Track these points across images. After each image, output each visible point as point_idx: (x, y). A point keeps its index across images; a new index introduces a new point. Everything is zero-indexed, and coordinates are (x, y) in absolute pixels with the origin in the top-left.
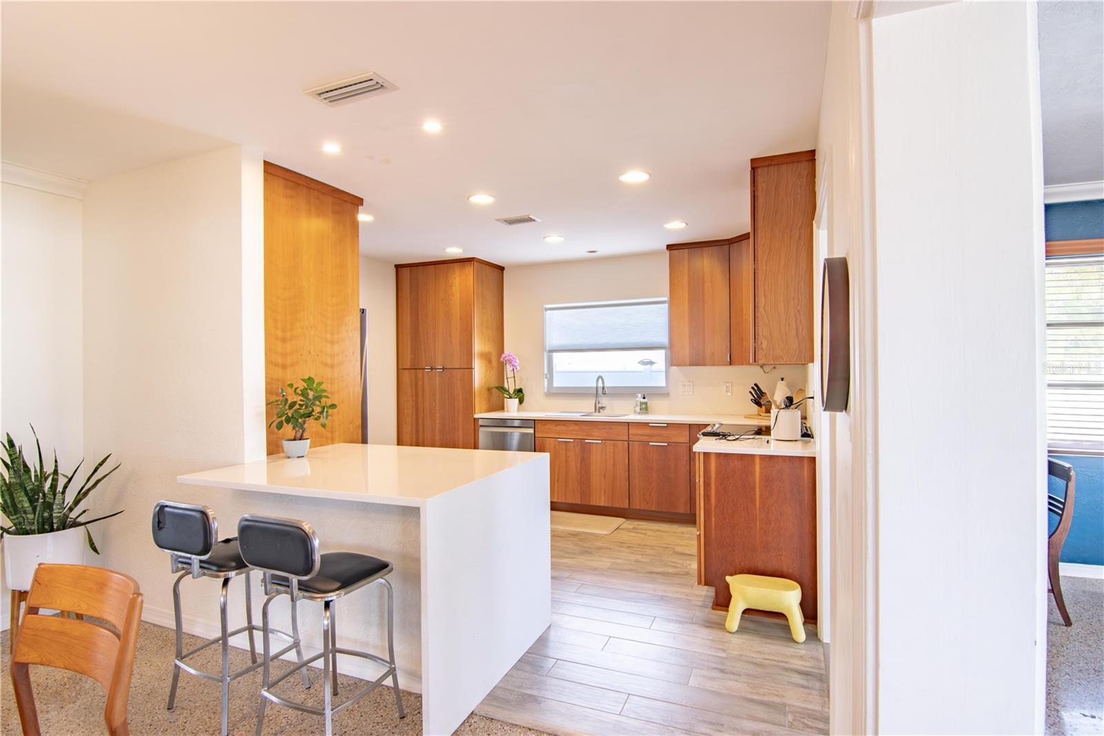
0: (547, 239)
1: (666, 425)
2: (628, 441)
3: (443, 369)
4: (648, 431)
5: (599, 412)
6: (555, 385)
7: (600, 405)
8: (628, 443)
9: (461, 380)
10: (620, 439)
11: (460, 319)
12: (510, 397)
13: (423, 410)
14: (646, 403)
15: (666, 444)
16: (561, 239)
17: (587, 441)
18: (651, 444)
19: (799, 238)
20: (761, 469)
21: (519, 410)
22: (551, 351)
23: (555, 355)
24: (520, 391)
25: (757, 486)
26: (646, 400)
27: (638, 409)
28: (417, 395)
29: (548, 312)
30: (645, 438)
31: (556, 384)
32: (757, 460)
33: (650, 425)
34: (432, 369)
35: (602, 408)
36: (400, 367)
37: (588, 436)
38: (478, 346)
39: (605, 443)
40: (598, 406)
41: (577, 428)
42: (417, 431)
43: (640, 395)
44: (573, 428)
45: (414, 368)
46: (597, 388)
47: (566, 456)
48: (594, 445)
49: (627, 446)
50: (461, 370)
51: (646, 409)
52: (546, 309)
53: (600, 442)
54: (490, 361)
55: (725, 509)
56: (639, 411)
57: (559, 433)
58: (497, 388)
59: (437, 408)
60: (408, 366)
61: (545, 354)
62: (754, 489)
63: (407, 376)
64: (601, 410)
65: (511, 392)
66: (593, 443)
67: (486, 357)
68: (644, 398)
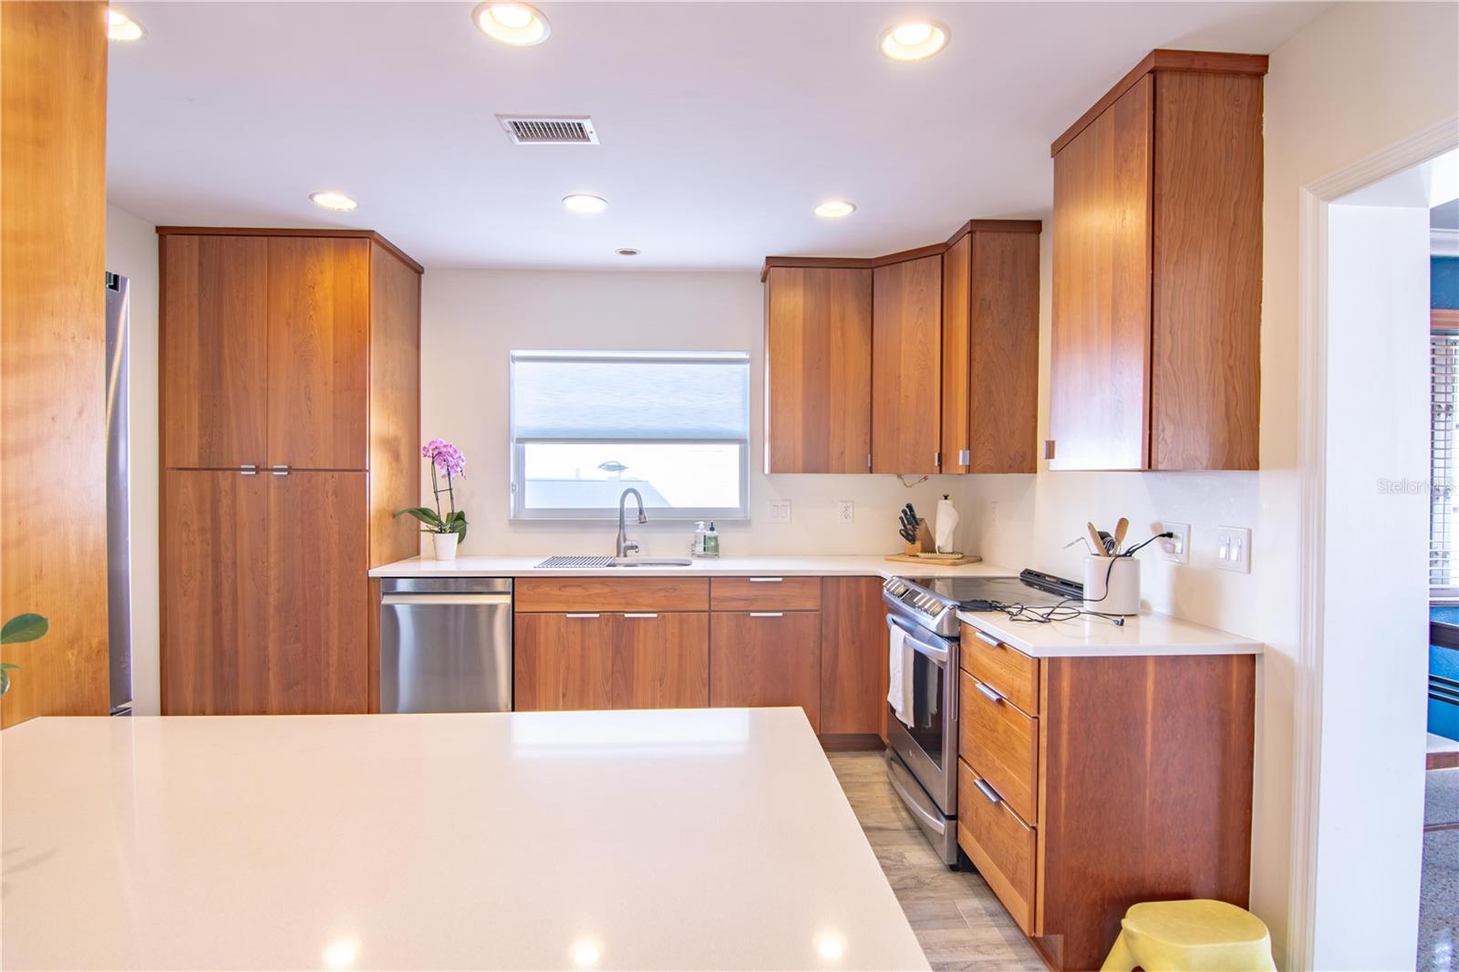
0: (570, 203)
1: (780, 579)
2: (710, 611)
3: (290, 470)
4: (744, 592)
5: (625, 556)
6: (528, 505)
7: (628, 543)
8: (710, 615)
9: (335, 494)
10: (691, 607)
11: (335, 362)
12: (442, 531)
13: (234, 563)
14: (716, 538)
15: (781, 614)
16: (600, 207)
17: (627, 615)
18: (752, 614)
19: (1234, 223)
20: (1156, 683)
21: (460, 555)
22: (521, 440)
23: (529, 447)
24: (461, 517)
25: (1149, 720)
26: (715, 533)
27: (700, 549)
28: (216, 529)
29: (518, 365)
30: (741, 605)
31: (530, 503)
32: (1151, 667)
33: (752, 579)
34: (257, 470)
35: (633, 547)
36: (169, 463)
37: (627, 604)
38: (380, 423)
39: (664, 617)
40: (623, 545)
41: (606, 590)
42: (217, 611)
43: (702, 523)
44: (598, 591)
45: (210, 467)
46: (622, 510)
47: (583, 649)
48: (642, 623)
49: (707, 619)
50: (336, 474)
51: (716, 548)
52: (515, 359)
53: (655, 615)
54: (396, 457)
55: (1087, 770)
56: (703, 553)
57: (567, 602)
58: (411, 512)
59: (273, 558)
60: (193, 460)
61: (512, 445)
62: (1143, 723)
63: (187, 487)
64: (629, 552)
65: (444, 520)
66: (639, 618)
67: (391, 446)
68: (712, 529)
